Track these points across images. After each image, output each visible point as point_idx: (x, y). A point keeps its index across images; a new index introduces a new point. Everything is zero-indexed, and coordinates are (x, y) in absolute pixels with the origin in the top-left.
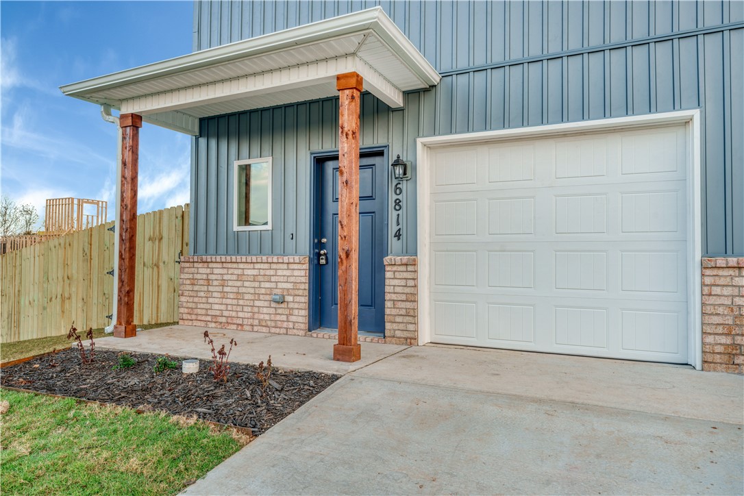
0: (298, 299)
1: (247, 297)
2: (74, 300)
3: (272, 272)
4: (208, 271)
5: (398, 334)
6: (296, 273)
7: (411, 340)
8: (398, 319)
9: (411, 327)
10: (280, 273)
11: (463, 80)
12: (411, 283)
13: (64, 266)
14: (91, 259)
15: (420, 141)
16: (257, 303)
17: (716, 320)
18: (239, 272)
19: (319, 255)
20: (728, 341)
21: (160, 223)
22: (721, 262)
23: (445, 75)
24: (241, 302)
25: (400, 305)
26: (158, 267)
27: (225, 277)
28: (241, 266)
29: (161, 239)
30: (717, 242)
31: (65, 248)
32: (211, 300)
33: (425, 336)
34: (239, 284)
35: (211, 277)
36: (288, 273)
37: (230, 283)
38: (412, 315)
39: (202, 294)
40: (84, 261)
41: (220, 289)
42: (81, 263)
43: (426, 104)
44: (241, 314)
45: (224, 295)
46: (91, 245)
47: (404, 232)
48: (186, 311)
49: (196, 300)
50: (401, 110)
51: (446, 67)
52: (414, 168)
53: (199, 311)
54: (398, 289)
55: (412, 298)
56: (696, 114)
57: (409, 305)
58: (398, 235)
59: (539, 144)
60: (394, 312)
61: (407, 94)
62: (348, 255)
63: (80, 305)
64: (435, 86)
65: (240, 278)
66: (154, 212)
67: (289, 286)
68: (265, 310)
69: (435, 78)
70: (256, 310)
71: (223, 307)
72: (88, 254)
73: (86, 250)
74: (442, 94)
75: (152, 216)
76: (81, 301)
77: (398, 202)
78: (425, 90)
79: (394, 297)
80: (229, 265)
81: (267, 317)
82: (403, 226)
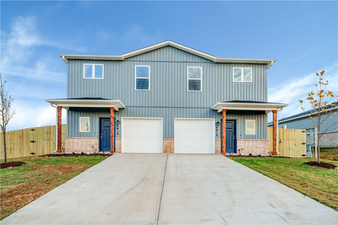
0: (97, 146)
1: (84, 146)
2: (16, 149)
3: (90, 141)
4: (73, 140)
5: (118, 151)
6: (96, 141)
7: (120, 152)
8: (118, 149)
9: (120, 150)
10: (92, 141)
11: (129, 108)
12: (120, 142)
13: (11, 140)
14: (23, 138)
15: (122, 117)
16: (87, 147)
17: (164, 147)
18: (82, 140)
19: (100, 137)
20: (165, 149)
21: (50, 129)
22: (165, 139)
23: (126, 107)
24: (82, 147)
25: (118, 146)
26: (50, 140)
27: (78, 142)
28: (82, 139)
29: (50, 133)
30: (165, 137)
31: (11, 135)
32: (74, 147)
33: (123, 152)
34: (82, 143)
35: (74, 142)
36: (94, 141)
37: (79, 143)
38: (121, 148)
39: (72, 145)
40: (20, 138)
41: (77, 144)
42: (18, 139)
43: (123, 111)
44: (82, 149)
45: (78, 145)
46: (23, 134)
47: (119, 134)
48: (67, 149)
49: (70, 147)
50: (118, 111)
51: (126, 105)
52: (121, 122)
53: (71, 149)
54: (118, 143)
55: (120, 145)
56: (162, 118)
57: (120, 146)
58: (118, 134)
59: (142, 120)
60: (117, 147)
61: (119, 109)
62: (112, 136)
63: (19, 151)
64: (124, 108)
65: (82, 142)
66: (48, 126)
67: (95, 143)
68: (89, 148)
69: (125, 107)
70: (86, 148)
71: (78, 148)
72: (22, 137)
73: (21, 135)
74: (126, 110)
75: (47, 127)
76: (19, 150)
77: (117, 128)
78: (123, 109)
79: (117, 145)
80: (79, 139)
81: (89, 150)
82: (119, 132)
